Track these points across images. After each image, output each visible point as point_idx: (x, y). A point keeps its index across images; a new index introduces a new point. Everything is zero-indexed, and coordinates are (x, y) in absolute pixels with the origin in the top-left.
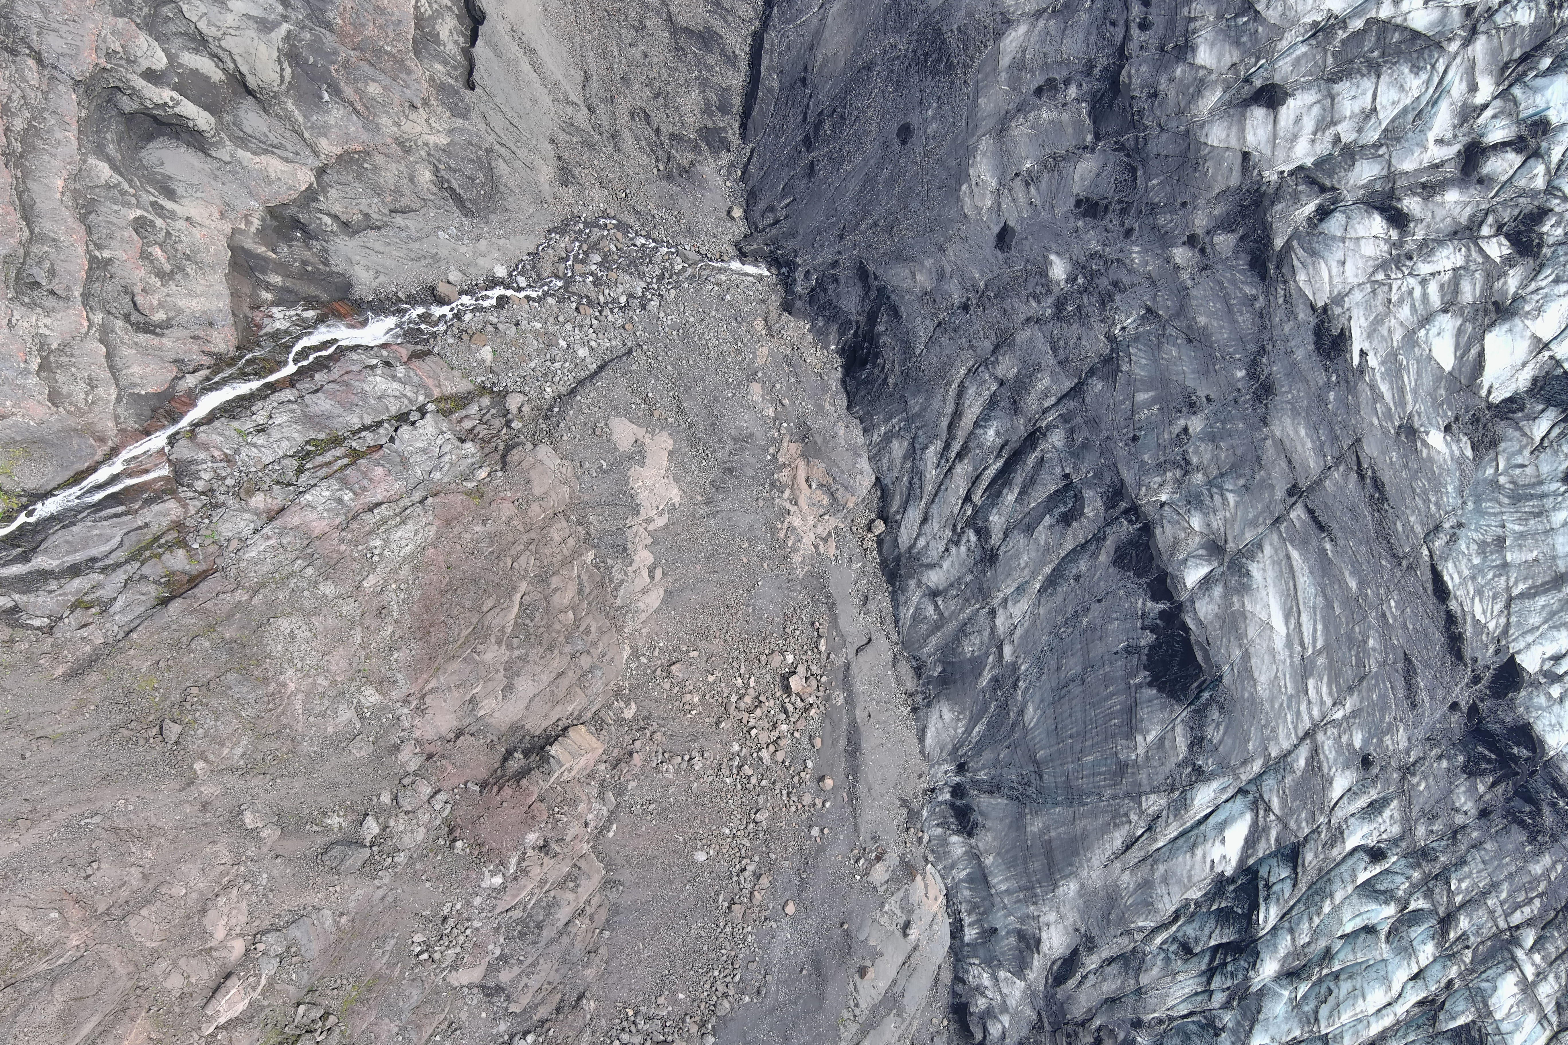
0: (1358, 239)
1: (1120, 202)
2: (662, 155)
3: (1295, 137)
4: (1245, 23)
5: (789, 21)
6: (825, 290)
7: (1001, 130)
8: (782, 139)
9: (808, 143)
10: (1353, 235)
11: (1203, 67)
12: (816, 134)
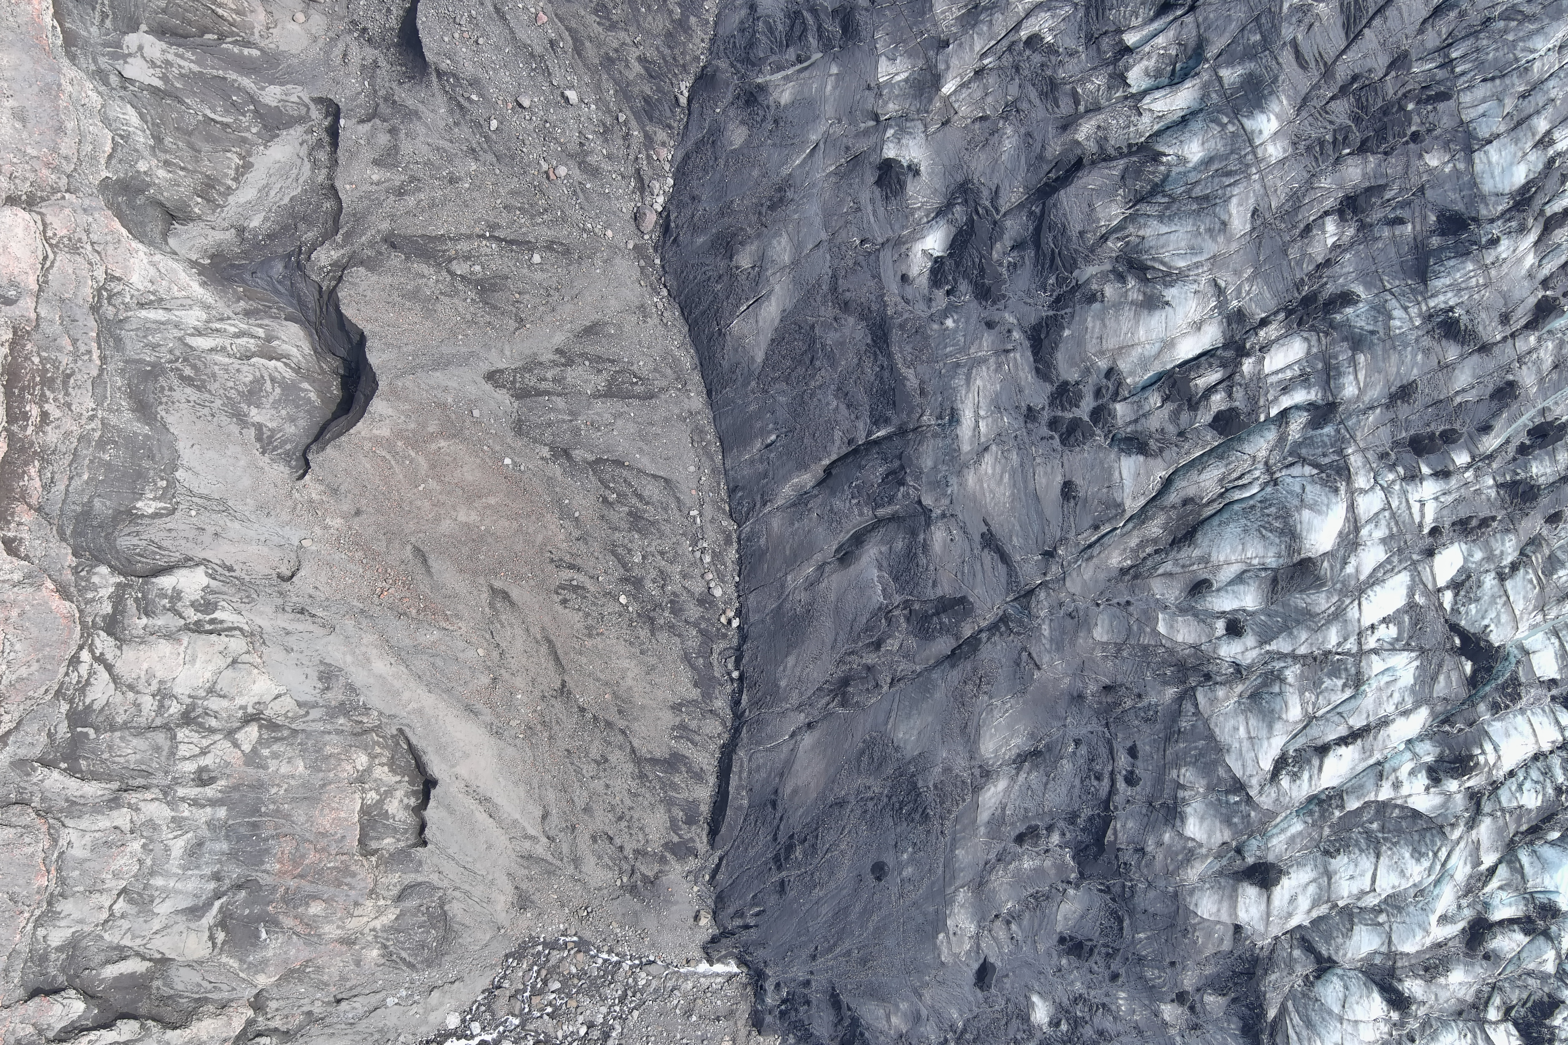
0: (1356, 1022)
1: (1106, 945)
2: (626, 867)
3: (1290, 915)
4: (1236, 803)
5: (758, 743)
6: (796, 1010)
7: (980, 885)
8: (751, 853)
9: (779, 862)
10: (1352, 1018)
11: (1193, 840)
12: (787, 858)
